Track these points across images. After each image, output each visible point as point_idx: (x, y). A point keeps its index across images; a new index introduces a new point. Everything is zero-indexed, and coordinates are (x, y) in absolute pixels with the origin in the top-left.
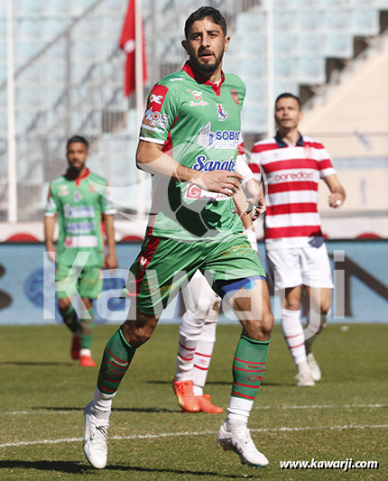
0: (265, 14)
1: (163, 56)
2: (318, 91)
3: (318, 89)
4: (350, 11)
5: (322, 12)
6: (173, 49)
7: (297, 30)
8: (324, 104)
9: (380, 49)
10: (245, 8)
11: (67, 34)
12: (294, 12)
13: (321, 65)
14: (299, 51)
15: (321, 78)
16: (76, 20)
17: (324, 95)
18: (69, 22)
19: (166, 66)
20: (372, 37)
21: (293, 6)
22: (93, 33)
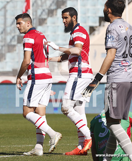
1: (40, 16)
2: (96, 29)
3: (96, 28)
6: (44, 13)
7: (89, 7)
8: (99, 33)
11: (5, 7)
13: (97, 20)
14: (89, 14)
15: (97, 24)
16: (8, 2)
17: (99, 30)
18: (5, 3)
19: (41, 19)
22: (14, 7)
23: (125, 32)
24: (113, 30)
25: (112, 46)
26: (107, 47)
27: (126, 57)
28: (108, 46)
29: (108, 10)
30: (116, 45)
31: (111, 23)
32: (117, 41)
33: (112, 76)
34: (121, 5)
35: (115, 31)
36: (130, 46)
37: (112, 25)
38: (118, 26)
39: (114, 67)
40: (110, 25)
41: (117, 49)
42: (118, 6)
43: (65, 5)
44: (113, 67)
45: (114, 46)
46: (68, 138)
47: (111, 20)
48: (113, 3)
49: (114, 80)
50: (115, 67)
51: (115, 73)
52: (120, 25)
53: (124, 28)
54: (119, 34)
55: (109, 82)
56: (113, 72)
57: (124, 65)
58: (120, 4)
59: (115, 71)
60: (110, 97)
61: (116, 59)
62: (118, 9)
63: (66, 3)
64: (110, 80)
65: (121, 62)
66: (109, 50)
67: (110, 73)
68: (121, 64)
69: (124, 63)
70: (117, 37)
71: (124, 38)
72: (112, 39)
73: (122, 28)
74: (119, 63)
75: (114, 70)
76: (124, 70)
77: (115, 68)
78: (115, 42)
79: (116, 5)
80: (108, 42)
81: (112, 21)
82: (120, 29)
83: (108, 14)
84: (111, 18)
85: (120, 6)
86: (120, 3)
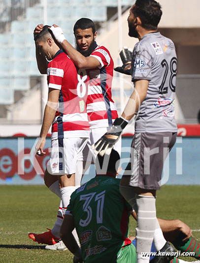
0: (42, 8)
4: (90, 7)
5: (75, 8)
9: (107, 29)
10: (31, 5)
12: (59, 8)
20: (103, 22)
21: (59, 4)
23: (162, 53)
24: (144, 51)
25: (142, 76)
26: (135, 78)
27: (166, 92)
28: (135, 76)
29: (137, 19)
30: (149, 74)
31: (140, 40)
32: (150, 67)
33: (144, 123)
34: (157, 11)
35: (147, 53)
36: (172, 74)
37: (142, 43)
38: (152, 44)
39: (146, 108)
40: (139, 43)
41: (149, 81)
42: (152, 13)
43: (24, 15)
44: (144, 108)
45: (145, 76)
46: (29, 222)
47: (141, 35)
48: (144, 9)
49: (147, 129)
50: (148, 108)
51: (147, 118)
52: (154, 43)
53: (160, 47)
54: (153, 57)
55: (138, 132)
56: (146, 116)
57: (162, 105)
58: (155, 11)
59: (148, 115)
60: (139, 155)
61: (148, 96)
62: (152, 17)
63: (25, 12)
64: (140, 128)
65: (157, 100)
66: (138, 82)
67: (140, 118)
68: (158, 103)
69: (161, 102)
70: (149, 62)
71: (162, 64)
72: (141, 65)
73: (158, 48)
74: (154, 103)
75: (146, 113)
76: (163, 114)
77: (148, 110)
78: (146, 69)
79: (148, 12)
80: (136, 70)
81: (142, 37)
82: (155, 48)
83: (136, 26)
84: (141, 32)
85: (155, 14)
86: (155, 8)
